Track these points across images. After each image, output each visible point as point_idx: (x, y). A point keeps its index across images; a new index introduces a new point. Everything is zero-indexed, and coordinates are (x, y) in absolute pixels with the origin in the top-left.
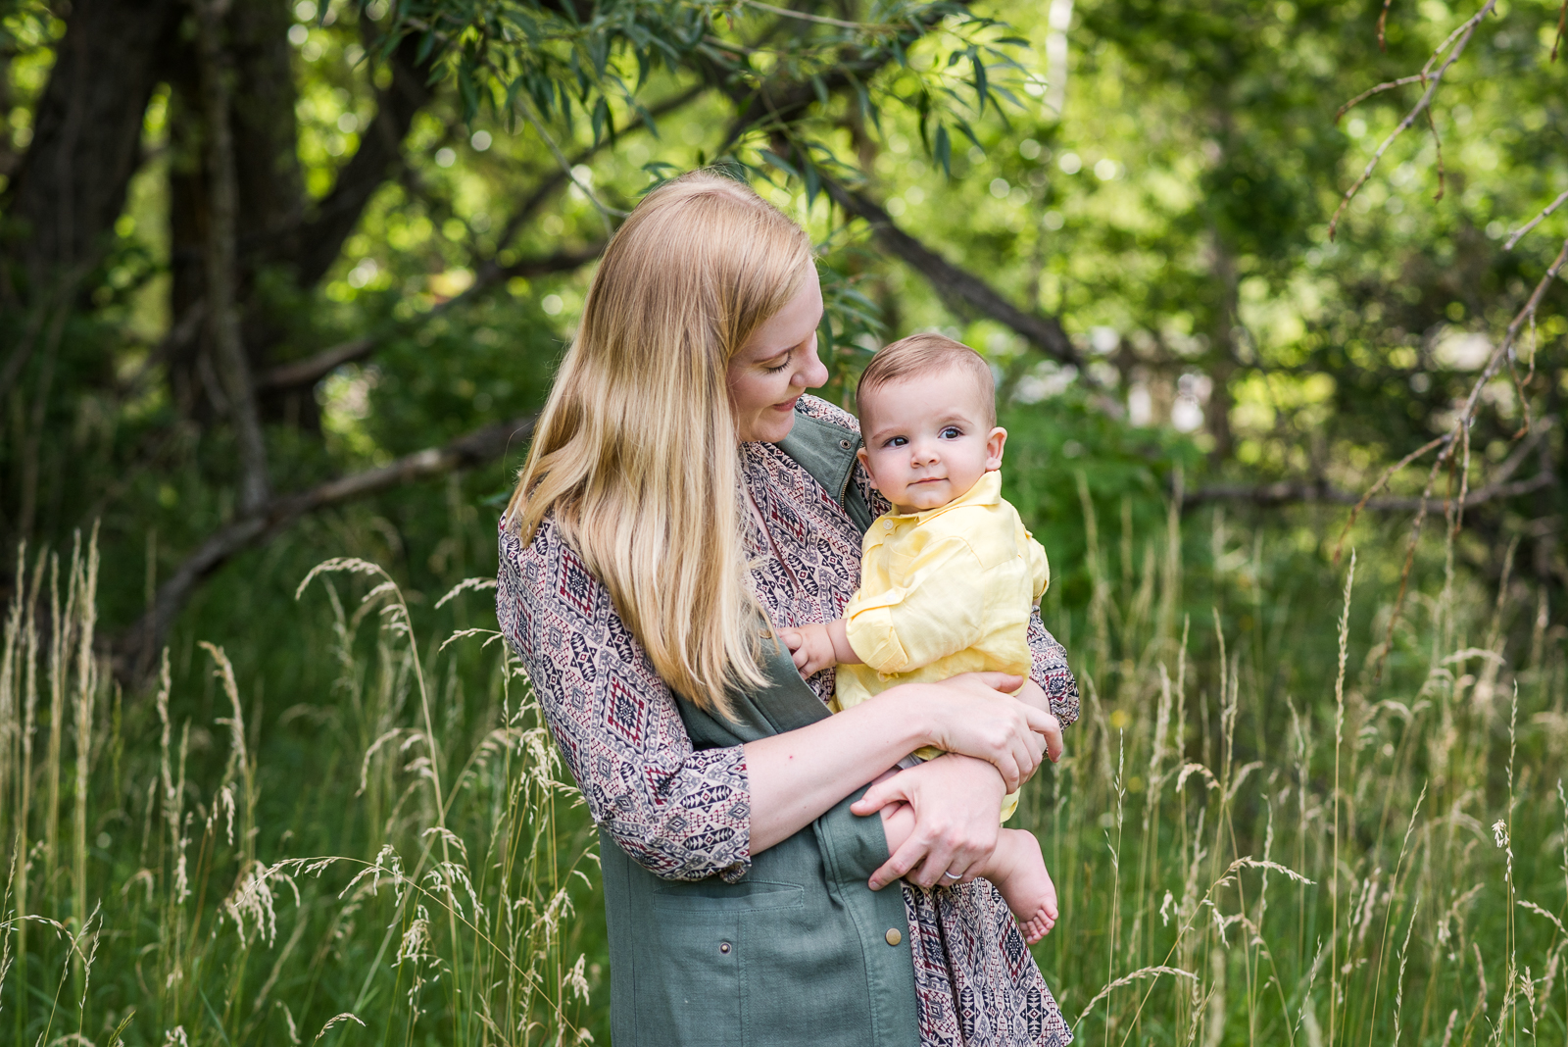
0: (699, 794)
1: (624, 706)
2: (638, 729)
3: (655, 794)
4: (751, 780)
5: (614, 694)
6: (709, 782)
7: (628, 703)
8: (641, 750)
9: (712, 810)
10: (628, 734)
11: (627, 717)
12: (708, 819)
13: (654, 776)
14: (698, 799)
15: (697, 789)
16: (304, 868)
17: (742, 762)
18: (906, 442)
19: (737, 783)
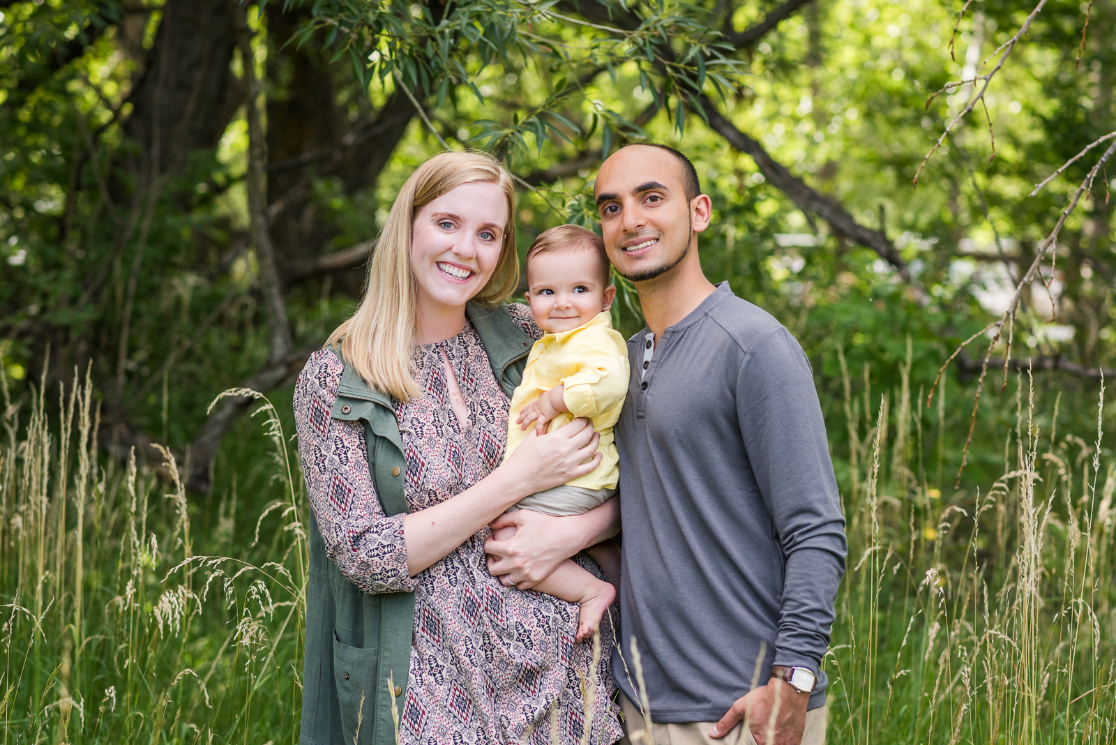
0: (377, 549)
1: (339, 491)
2: (346, 505)
3: (352, 546)
4: (407, 541)
5: (334, 483)
6: (383, 542)
7: (342, 489)
8: (346, 517)
9: (385, 559)
10: (340, 507)
11: (341, 497)
12: (382, 564)
13: (351, 535)
14: (376, 552)
15: (376, 546)
16: (206, 563)
17: (402, 529)
18: (553, 293)
19: (399, 542)
